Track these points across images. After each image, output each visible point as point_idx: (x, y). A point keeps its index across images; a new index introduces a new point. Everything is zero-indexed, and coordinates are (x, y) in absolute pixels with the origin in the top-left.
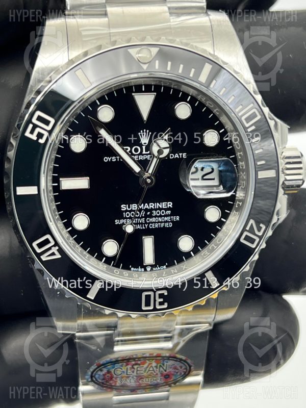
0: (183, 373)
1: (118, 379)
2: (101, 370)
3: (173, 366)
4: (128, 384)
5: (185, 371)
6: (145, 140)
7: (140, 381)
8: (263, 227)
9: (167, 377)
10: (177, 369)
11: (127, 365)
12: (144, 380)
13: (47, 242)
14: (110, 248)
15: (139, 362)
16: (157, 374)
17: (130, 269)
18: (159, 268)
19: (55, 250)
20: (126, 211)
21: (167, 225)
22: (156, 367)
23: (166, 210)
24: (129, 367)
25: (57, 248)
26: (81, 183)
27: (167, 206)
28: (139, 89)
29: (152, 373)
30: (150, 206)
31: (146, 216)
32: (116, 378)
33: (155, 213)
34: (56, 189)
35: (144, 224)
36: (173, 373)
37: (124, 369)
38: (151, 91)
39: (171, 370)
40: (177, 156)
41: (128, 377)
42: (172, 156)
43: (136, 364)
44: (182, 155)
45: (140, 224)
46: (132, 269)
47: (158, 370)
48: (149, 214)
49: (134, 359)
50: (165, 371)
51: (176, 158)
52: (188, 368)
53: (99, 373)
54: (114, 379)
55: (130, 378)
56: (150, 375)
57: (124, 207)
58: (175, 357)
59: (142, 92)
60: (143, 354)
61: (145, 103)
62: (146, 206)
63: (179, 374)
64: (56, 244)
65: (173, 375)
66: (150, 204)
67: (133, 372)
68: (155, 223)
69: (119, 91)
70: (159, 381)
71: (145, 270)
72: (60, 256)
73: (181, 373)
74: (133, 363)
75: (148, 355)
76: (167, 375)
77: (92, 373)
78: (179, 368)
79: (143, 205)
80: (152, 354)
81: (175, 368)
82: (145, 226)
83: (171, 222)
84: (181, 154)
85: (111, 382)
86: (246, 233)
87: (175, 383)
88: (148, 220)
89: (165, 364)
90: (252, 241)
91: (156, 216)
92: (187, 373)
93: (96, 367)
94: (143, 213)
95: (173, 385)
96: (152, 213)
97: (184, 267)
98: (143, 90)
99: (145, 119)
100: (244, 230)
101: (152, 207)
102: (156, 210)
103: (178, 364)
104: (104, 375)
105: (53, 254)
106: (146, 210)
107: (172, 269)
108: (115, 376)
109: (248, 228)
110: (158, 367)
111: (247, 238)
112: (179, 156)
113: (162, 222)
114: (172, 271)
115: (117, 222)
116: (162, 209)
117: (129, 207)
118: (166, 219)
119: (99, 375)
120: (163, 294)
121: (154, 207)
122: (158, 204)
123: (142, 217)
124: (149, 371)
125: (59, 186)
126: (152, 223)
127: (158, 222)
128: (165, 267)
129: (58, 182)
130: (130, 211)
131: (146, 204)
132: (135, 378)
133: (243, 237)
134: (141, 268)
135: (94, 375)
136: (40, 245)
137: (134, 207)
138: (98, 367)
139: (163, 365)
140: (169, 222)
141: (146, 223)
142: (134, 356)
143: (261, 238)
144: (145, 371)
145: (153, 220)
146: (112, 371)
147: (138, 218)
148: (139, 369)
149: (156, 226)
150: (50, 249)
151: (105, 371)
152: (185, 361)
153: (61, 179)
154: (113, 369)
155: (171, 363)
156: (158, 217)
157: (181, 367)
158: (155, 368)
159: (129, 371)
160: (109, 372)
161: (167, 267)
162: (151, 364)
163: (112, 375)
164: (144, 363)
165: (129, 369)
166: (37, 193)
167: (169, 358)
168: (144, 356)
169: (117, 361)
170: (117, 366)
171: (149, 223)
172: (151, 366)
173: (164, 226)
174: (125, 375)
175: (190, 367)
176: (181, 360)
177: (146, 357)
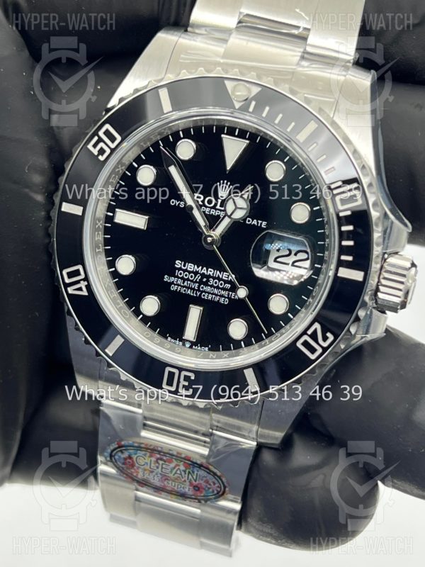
0: (216, 492)
1: (140, 470)
2: (121, 451)
3: (205, 479)
4: (152, 481)
5: (219, 489)
6: (223, 193)
7: (166, 483)
8: (331, 337)
9: (197, 488)
10: (210, 485)
11: (151, 456)
12: (170, 482)
13: (77, 273)
14: (150, 305)
15: (165, 458)
16: (185, 481)
17: (167, 338)
18: (199, 348)
19: (83, 284)
20: (180, 269)
21: (222, 300)
22: (185, 471)
23: (226, 282)
24: (153, 459)
25: (86, 283)
26: (138, 221)
27: (228, 278)
28: (231, 132)
29: (179, 477)
30: (209, 272)
31: (201, 282)
32: (138, 468)
33: (212, 282)
34: (109, 219)
35: (197, 290)
36: (204, 487)
37: (148, 460)
38: (245, 138)
39: (202, 482)
40: (255, 222)
41: (152, 472)
42: (249, 221)
43: (161, 459)
44: (261, 224)
45: (191, 289)
46: (169, 338)
47: (187, 475)
48: (204, 280)
49: (159, 452)
50: (195, 481)
51: (254, 224)
52: (222, 488)
53: (120, 454)
54: (135, 468)
55: (154, 474)
56: (176, 479)
57: (178, 264)
58: (208, 469)
59: (234, 136)
60: (170, 450)
61: (233, 149)
62: (204, 271)
63: (211, 490)
64: (86, 279)
65: (204, 489)
66: (210, 269)
67: (158, 468)
68: (209, 293)
69: (209, 128)
70: (187, 490)
71: (184, 345)
72: (87, 294)
73: (213, 491)
74: (158, 456)
75: (175, 453)
76: (197, 486)
77: (112, 451)
78: (212, 484)
79: (200, 268)
80: (181, 454)
81: (207, 482)
82: (196, 294)
83: (228, 298)
84: (260, 222)
85: (133, 470)
86: (305, 338)
87: (206, 501)
88: (202, 288)
89: (196, 472)
90: (313, 350)
91: (212, 286)
92: (221, 493)
93: (117, 446)
94: (198, 278)
95: (203, 502)
96: (208, 281)
97: (225, 355)
98: (236, 134)
99: (228, 169)
100: (304, 333)
101: (211, 273)
102: (214, 278)
103: (210, 478)
104: (125, 459)
105: (80, 289)
106: (203, 275)
107: (211, 354)
108: (137, 465)
109: (309, 332)
110: (187, 472)
111: (306, 344)
112: (258, 223)
113: (217, 295)
114: (211, 355)
115: (166, 278)
116: (222, 280)
117: (184, 266)
118: (223, 292)
119: (120, 457)
120: (190, 377)
121: (213, 274)
122: (218, 272)
123: (196, 282)
124: (176, 473)
125: (113, 217)
126: (206, 292)
127: (212, 294)
128: (207, 349)
129: (114, 212)
130: (185, 271)
131: (205, 268)
132: (159, 475)
133: (302, 340)
134: (179, 341)
135: (113, 454)
136: (70, 275)
137: (191, 267)
138: (119, 447)
139: (193, 472)
140: (225, 298)
141: (199, 290)
142: (160, 449)
143: (325, 350)
144: (171, 472)
145: (208, 289)
146: (134, 457)
147: (192, 281)
148: (164, 466)
149: (210, 298)
150: (78, 282)
151: (126, 454)
152: (219, 477)
153: (117, 210)
154: (136, 456)
155: (202, 473)
156: (215, 287)
157: (214, 484)
158: (183, 473)
159: (153, 465)
160: (130, 457)
161: (209, 350)
162: (179, 465)
163: (133, 461)
164: (170, 462)
165: (152, 462)
166: (80, 214)
167: (200, 466)
168: (171, 452)
169: (139, 448)
170: (140, 453)
171: (202, 292)
172: (179, 469)
173: (218, 301)
174: (148, 467)
175: (225, 487)
176: (215, 474)
177: (172, 455)
